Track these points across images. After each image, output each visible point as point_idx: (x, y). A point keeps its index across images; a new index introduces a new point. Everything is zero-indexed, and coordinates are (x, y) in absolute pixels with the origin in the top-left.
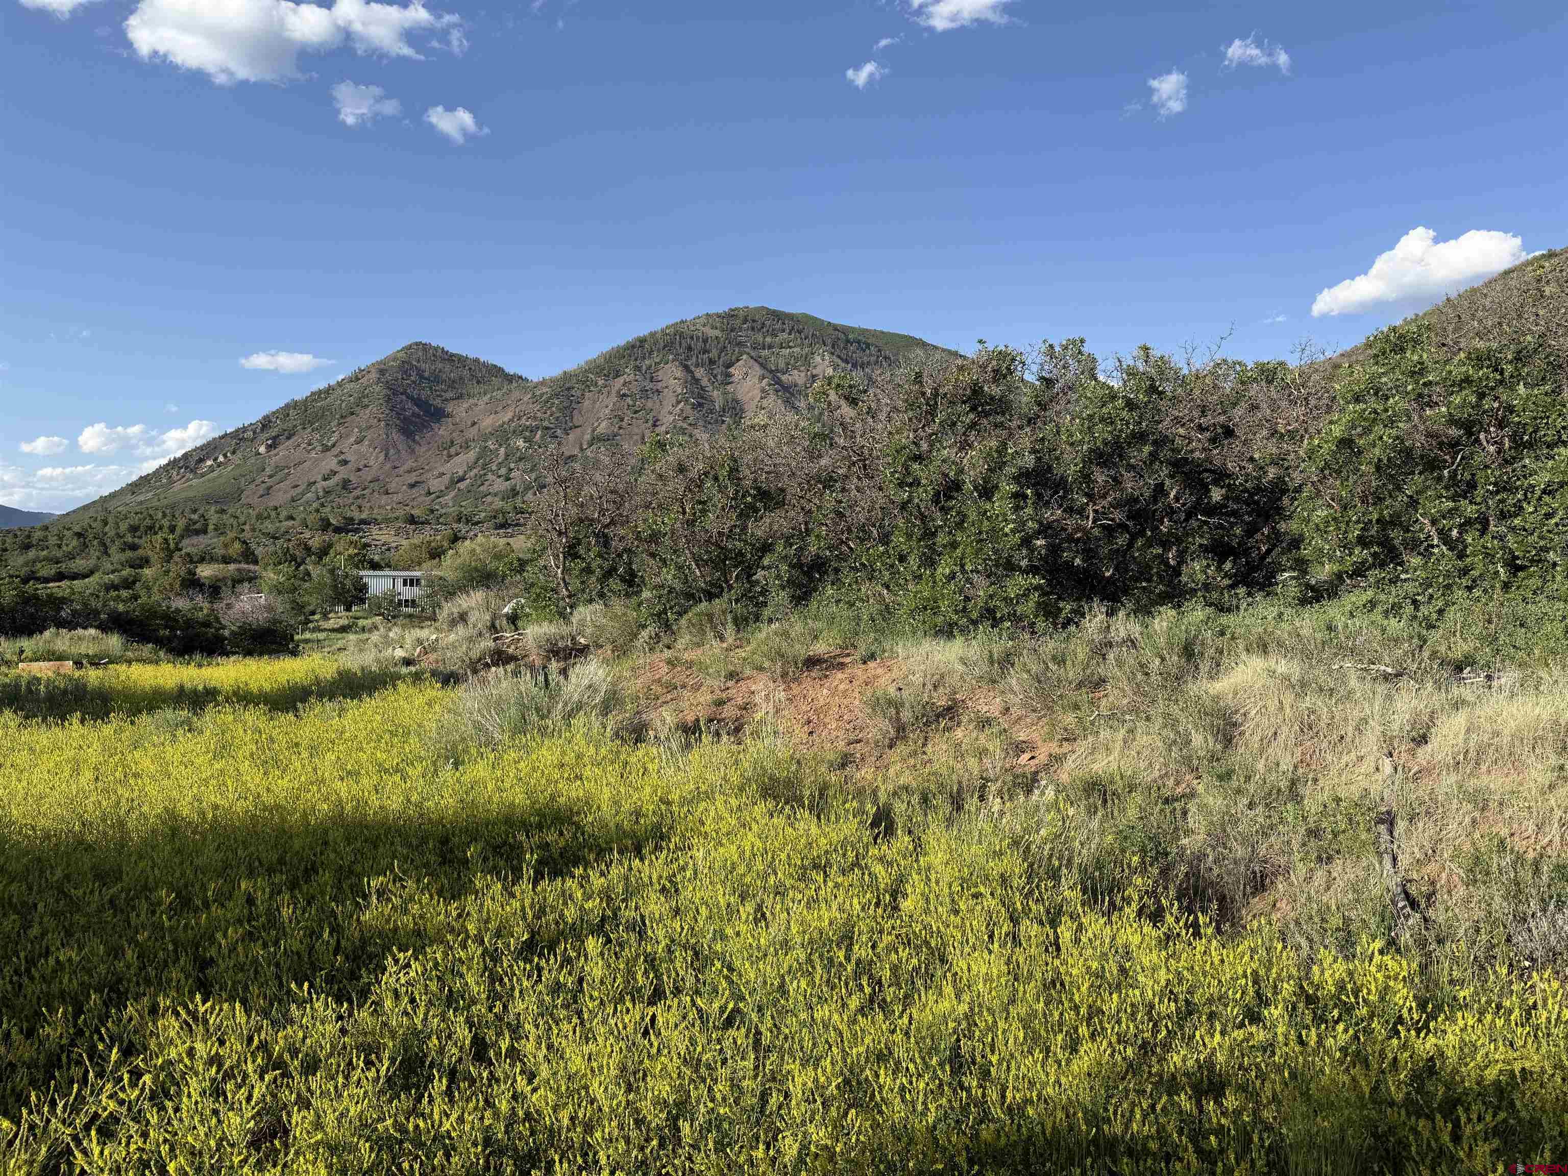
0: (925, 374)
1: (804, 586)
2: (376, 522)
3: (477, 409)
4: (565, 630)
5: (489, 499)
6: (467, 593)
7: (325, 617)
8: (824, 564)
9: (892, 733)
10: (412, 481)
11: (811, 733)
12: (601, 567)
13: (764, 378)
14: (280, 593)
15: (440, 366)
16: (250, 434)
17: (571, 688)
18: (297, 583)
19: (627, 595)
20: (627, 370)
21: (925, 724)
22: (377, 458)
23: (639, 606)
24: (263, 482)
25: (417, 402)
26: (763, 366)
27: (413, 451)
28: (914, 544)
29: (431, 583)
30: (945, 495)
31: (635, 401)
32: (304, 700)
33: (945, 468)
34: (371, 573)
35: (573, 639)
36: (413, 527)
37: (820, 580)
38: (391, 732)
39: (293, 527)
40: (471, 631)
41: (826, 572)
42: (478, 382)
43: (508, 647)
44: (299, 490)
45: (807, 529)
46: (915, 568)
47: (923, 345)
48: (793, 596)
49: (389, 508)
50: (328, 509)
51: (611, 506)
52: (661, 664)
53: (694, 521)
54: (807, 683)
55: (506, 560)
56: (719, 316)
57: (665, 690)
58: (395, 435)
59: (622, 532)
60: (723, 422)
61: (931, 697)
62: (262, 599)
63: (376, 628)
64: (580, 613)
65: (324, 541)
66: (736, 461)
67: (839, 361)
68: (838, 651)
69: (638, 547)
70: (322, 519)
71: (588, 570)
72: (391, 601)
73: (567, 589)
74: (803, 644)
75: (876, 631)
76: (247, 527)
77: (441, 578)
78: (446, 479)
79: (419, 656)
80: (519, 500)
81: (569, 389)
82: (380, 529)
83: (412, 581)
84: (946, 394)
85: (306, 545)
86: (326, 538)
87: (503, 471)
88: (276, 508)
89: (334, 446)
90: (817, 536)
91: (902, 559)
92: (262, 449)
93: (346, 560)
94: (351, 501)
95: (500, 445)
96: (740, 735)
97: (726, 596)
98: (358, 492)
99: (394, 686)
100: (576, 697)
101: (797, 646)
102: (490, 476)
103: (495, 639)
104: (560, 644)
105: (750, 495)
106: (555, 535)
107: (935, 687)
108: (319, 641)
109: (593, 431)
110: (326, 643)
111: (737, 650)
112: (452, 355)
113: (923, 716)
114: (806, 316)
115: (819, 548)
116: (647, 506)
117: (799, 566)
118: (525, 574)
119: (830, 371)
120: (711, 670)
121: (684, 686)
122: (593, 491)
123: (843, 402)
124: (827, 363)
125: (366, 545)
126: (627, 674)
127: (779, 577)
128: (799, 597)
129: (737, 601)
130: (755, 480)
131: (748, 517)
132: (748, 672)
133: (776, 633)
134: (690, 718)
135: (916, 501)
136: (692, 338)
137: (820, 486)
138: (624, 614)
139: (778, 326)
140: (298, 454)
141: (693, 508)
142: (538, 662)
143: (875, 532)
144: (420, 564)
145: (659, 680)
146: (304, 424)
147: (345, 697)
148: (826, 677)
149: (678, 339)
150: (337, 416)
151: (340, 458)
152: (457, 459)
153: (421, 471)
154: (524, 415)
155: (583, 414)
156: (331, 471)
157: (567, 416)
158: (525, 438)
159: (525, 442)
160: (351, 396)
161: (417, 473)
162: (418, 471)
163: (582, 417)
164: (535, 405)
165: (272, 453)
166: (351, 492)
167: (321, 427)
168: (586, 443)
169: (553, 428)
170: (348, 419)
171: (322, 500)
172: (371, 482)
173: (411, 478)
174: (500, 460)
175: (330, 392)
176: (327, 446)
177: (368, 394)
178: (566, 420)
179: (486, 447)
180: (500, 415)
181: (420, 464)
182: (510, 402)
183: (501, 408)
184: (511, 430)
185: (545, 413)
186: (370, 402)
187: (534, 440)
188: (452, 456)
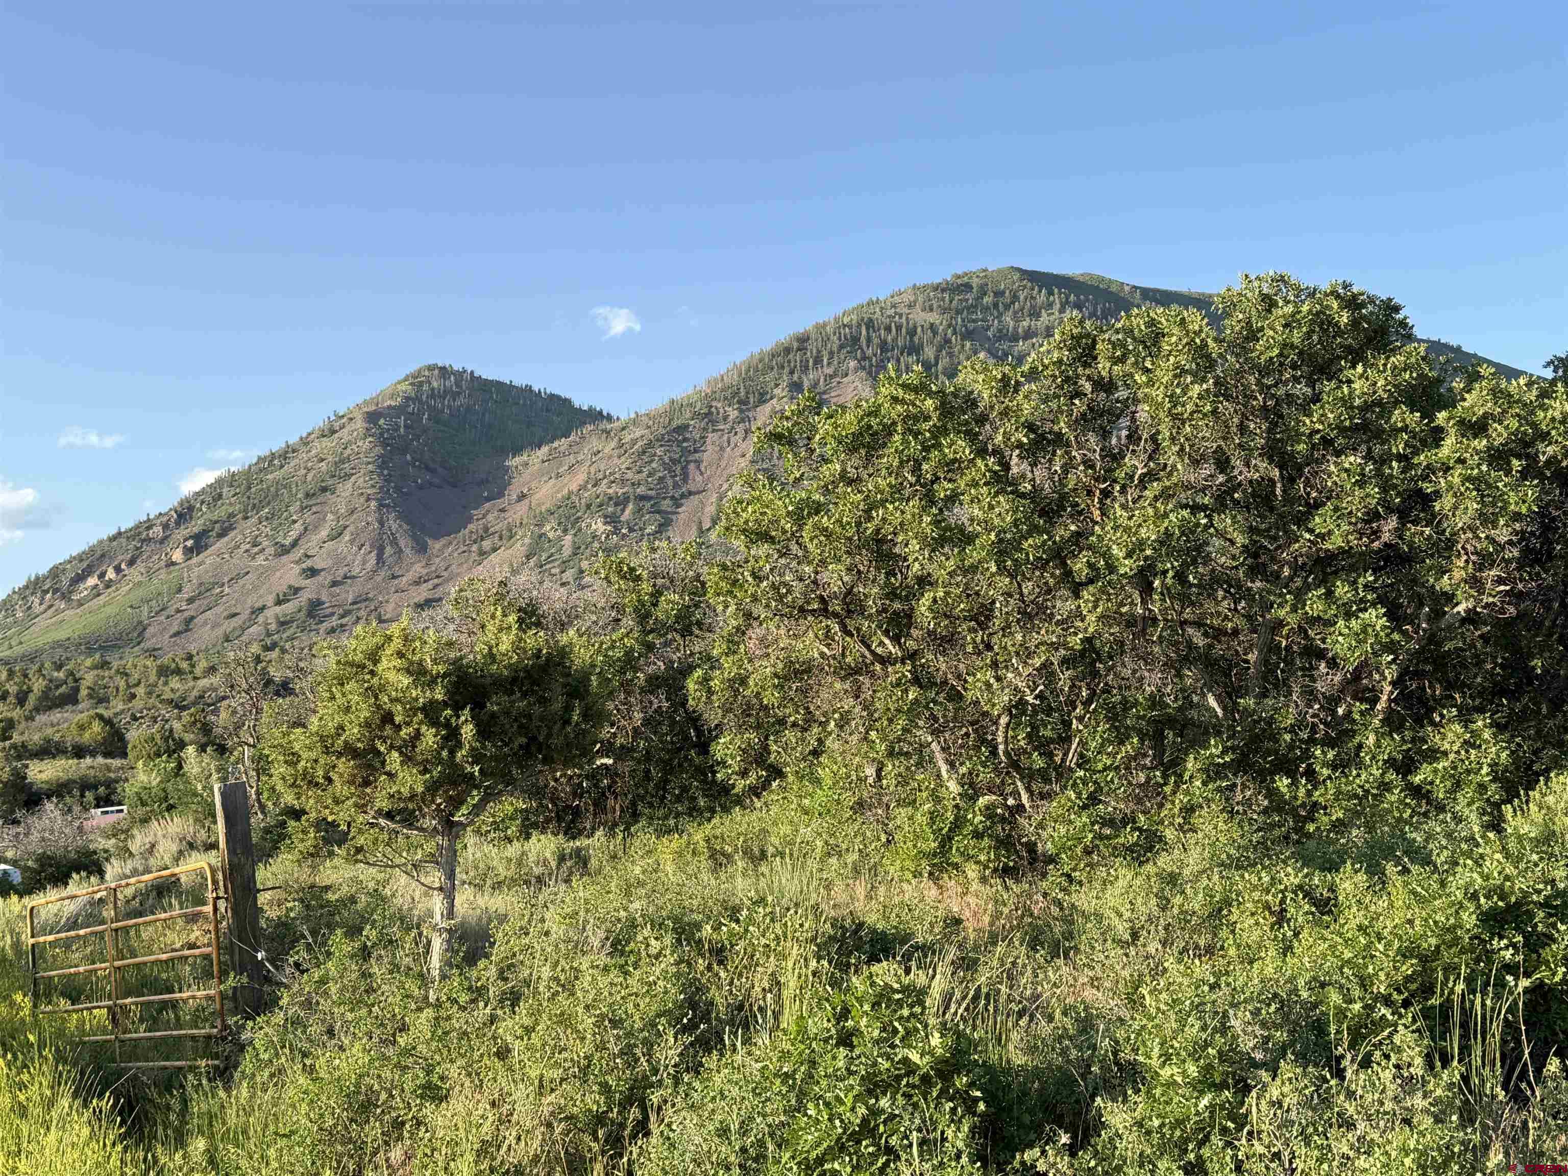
3: (527, 472)
10: (420, 599)
15: (468, 402)
16: (157, 531)
20: (777, 391)
22: (365, 562)
24: (178, 611)
27: (423, 548)
39: (211, 689)
44: (236, 622)
56: (935, 288)
58: (393, 524)
76: (140, 691)
81: (679, 429)
88: (192, 656)
89: (295, 544)
92: (177, 555)
95: (565, 531)
98: (334, 622)
136: (888, 329)
139: (1041, 299)
140: (239, 561)
146: (246, 511)
149: (864, 332)
150: (299, 496)
151: (304, 566)
152: (494, 558)
153: (436, 581)
154: (605, 477)
155: (703, 469)
156: (290, 587)
157: (676, 476)
158: (606, 517)
159: (605, 523)
160: (322, 460)
161: (430, 584)
162: (431, 582)
163: (702, 474)
164: (623, 459)
165: (195, 560)
166: (323, 622)
167: (273, 515)
168: (709, 519)
169: (653, 497)
170: (317, 500)
171: (275, 637)
172: (354, 603)
173: (419, 594)
174: (565, 557)
175: (289, 455)
176: (283, 546)
177: (349, 455)
178: (676, 483)
179: (541, 535)
180: (564, 480)
181: (434, 569)
182: (581, 457)
183: (566, 467)
184: (583, 504)
185: (640, 472)
186: (353, 469)
187: (622, 519)
188: (485, 553)
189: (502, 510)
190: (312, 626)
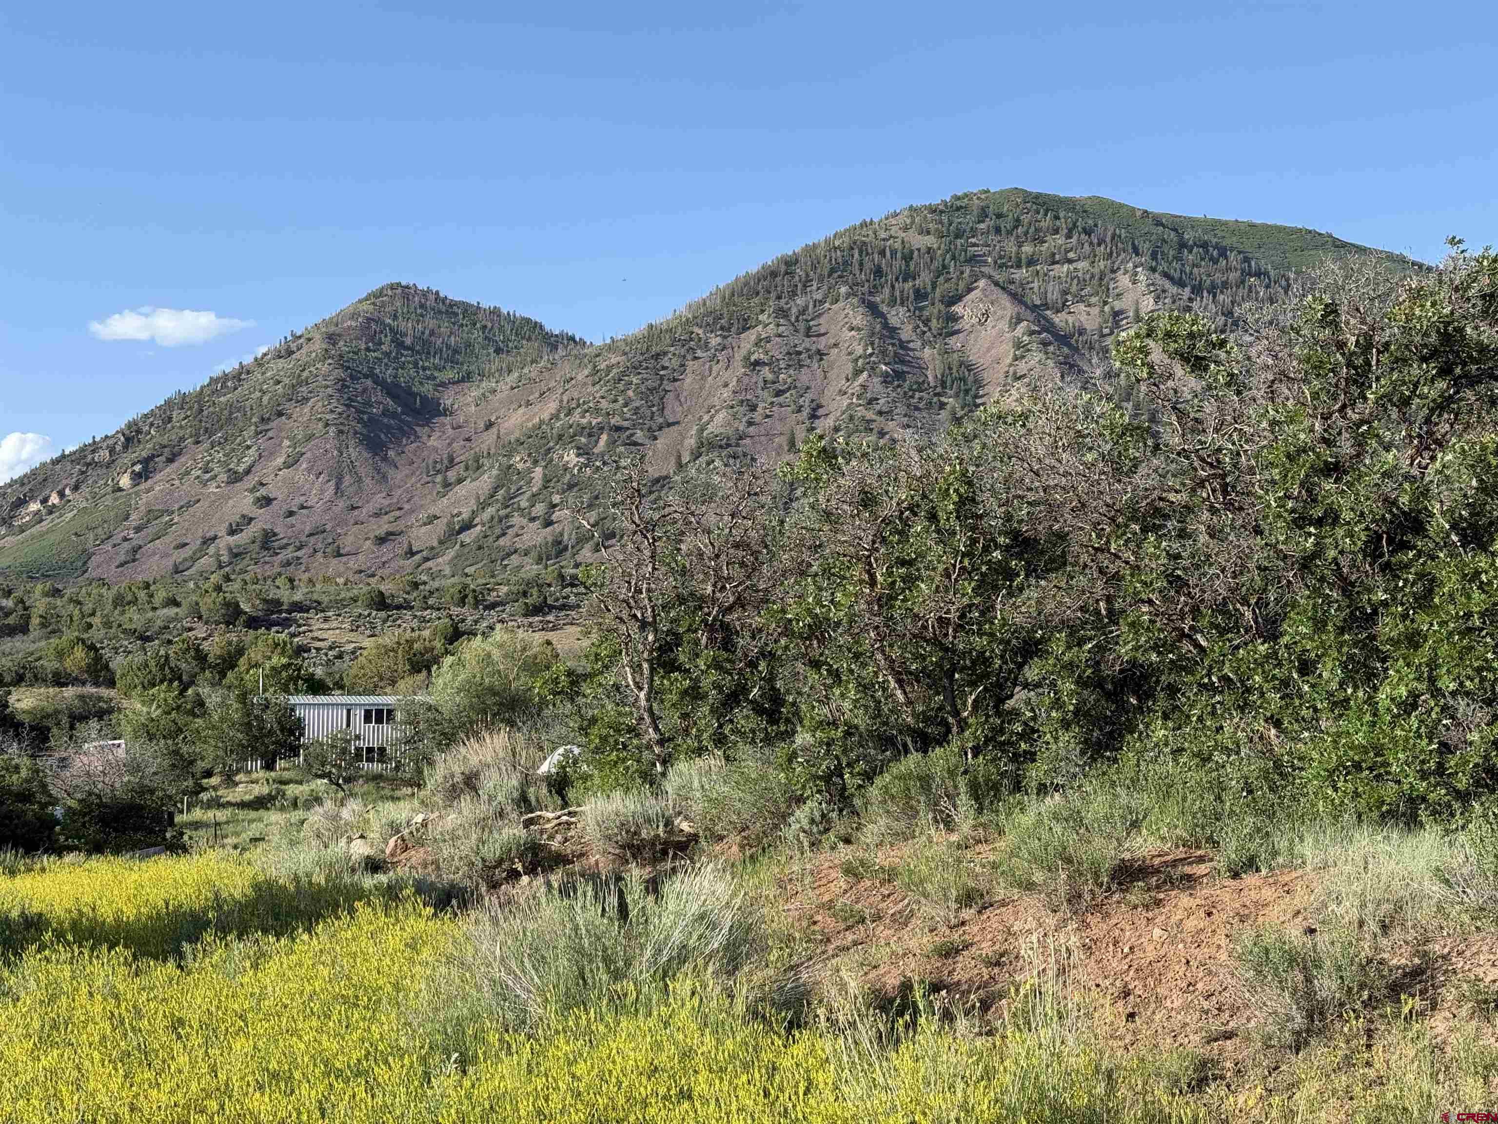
0: (1343, 309)
1: (1107, 720)
2: (318, 606)
3: (495, 399)
4: (653, 806)
5: (515, 560)
7: (229, 781)
8: (1145, 677)
9: (1299, 1021)
10: (381, 532)
11: (1131, 1016)
12: (717, 686)
13: (1019, 320)
14: (151, 737)
15: (431, 323)
16: (103, 455)
17: (667, 920)
18: (181, 720)
19: (768, 740)
20: (763, 317)
21: (1365, 1004)
22: (322, 491)
23: (790, 761)
24: (125, 539)
25: (392, 390)
26: (1016, 297)
27: (384, 477)
28: (1330, 637)
29: (412, 720)
30: (1390, 542)
31: (777, 373)
32: (194, 938)
33: (1389, 486)
34: (310, 699)
35: (668, 823)
36: (383, 614)
37: (1140, 709)
38: (345, 999)
39: (176, 619)
40: (483, 809)
41: (1150, 695)
42: (498, 351)
43: (551, 837)
44: (187, 552)
45: (1110, 612)
46: (1334, 686)
47: (1340, 246)
48: (1086, 741)
49: (341, 581)
50: (236, 586)
51: (737, 572)
52: (834, 874)
53: (892, 598)
54: (1120, 916)
55: (547, 675)
56: (933, 210)
57: (843, 926)
58: (354, 451)
59: (757, 621)
60: (942, 406)
61: (1377, 949)
62: (121, 749)
63: (318, 800)
64: (680, 775)
65: (230, 643)
66: (970, 484)
67: (1167, 285)
68: (1181, 853)
69: (786, 648)
70: (227, 604)
71: (694, 694)
72: (344, 751)
73: (656, 729)
74: (1110, 837)
75: (1258, 813)
76: (96, 621)
77: (430, 708)
78: (441, 526)
79: (392, 855)
80: (566, 561)
81: (657, 356)
82: (326, 620)
83: (379, 712)
84: (1387, 345)
85: (197, 650)
86: (233, 637)
87: (540, 509)
88: (147, 586)
89: (248, 472)
90: (1132, 625)
91: (1306, 668)
92: (125, 481)
93: (266, 676)
94: (277, 570)
95: (536, 462)
96: (990, 1016)
97: (955, 745)
98: (288, 554)
99: (352, 911)
100: (677, 936)
101: (1098, 842)
102: (517, 520)
103: (528, 823)
104: (644, 834)
105: (997, 546)
106: (634, 629)
107: (1385, 928)
108: (217, 824)
109: (702, 430)
110: (230, 828)
111: (979, 848)
112: (453, 304)
113: (1362, 986)
114: (1100, 202)
115: (1136, 649)
116: (802, 572)
117: (1097, 682)
118: (580, 700)
119: (1148, 304)
120: (929, 887)
121: (878, 917)
122: (702, 542)
123: (1179, 370)
124: (1142, 287)
125: (301, 650)
126: (771, 892)
127: (1057, 704)
128: (1099, 742)
129: (976, 753)
130: (1009, 518)
131: (996, 588)
132: (1001, 892)
133: (1056, 817)
134: (892, 981)
135: (1332, 553)
136: (882, 253)
137: (1136, 528)
138: (763, 777)
139: (1046, 223)
140: (188, 488)
141: (890, 574)
142: (605, 867)
143: (1248, 615)
144: (393, 682)
145: (830, 906)
146: (197, 435)
147: (265, 931)
148: (1158, 903)
149: (856, 256)
150: (254, 420)
151: (258, 494)
152: (460, 491)
153: (398, 513)
154: (578, 406)
155: (683, 400)
156: (243, 516)
157: (653, 406)
158: (578, 448)
159: (578, 455)
160: (279, 382)
161: (390, 517)
162: (393, 514)
163: (681, 405)
164: (597, 387)
165: (143, 486)
166: (277, 554)
167: (226, 440)
168: (688, 453)
169: (628, 429)
170: (272, 425)
171: (227, 569)
172: (311, 535)
173: (380, 526)
174: (534, 490)
175: (243, 376)
176: (236, 473)
177: (307, 378)
178: (653, 413)
179: (510, 467)
180: (535, 409)
181: (395, 500)
182: (552, 384)
183: (537, 395)
184: (555, 435)
185: (615, 401)
186: (310, 392)
187: (595, 451)
188: (450, 484)
189: (468, 440)
190: (267, 559)
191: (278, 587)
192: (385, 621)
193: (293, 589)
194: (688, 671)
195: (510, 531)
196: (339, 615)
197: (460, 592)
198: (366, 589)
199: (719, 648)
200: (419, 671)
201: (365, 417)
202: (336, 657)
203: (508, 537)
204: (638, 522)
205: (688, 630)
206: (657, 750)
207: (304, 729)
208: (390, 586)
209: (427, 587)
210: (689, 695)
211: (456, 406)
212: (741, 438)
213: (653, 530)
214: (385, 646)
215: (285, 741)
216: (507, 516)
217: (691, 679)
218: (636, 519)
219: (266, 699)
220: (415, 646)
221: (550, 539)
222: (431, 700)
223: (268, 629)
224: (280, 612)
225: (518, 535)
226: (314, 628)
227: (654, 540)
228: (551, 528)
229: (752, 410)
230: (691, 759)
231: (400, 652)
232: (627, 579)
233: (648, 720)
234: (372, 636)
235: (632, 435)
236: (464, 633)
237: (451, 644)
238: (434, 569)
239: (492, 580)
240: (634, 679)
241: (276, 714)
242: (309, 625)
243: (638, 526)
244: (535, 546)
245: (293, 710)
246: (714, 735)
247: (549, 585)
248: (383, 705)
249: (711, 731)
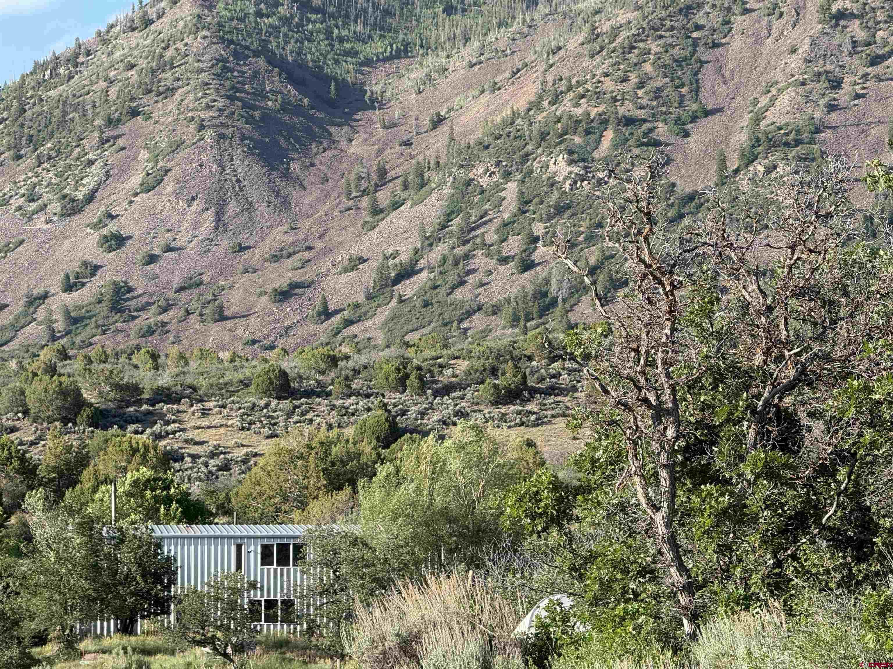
2: (194, 394)
3: (445, 82)
5: (478, 321)
6: (423, 583)
10: (282, 283)
12: (774, 506)
19: (850, 584)
22: (197, 225)
25: (295, 73)
27: (285, 203)
31: (872, 30)
34: (184, 529)
36: (286, 404)
42: (449, 10)
44: (6, 318)
49: (225, 355)
51: (799, 333)
55: (523, 487)
58: (241, 164)
59: (830, 405)
64: (718, 637)
65: (68, 449)
70: (64, 393)
71: (737, 516)
72: (233, 606)
73: (682, 568)
77: (355, 542)
78: (369, 273)
80: (555, 322)
81: (687, 10)
82: (205, 413)
83: (283, 548)
85: (23, 459)
86: (73, 440)
87: (514, 245)
89: (90, 198)
93: (121, 497)
94: (134, 341)
95: (507, 175)
98: (149, 317)
102: (480, 261)
106: (645, 419)
109: (757, 121)
118: (572, 527)
125: (170, 458)
138: (841, 640)
144: (303, 505)
146: (18, 146)
150: (97, 122)
151: (105, 231)
153: (306, 255)
154: (570, 88)
155: (727, 74)
156: (85, 264)
157: (683, 85)
158: (571, 152)
159: (570, 163)
160: (132, 66)
161: (295, 261)
162: (299, 256)
163: (725, 82)
164: (598, 59)
166: (134, 318)
167: (59, 152)
168: (736, 155)
169: (645, 121)
170: (125, 128)
171: (63, 341)
172: (181, 289)
173: (280, 275)
174: (506, 216)
175: (81, 59)
176: (73, 200)
177: (173, 59)
178: (682, 96)
179: (469, 183)
180: (504, 95)
181: (302, 236)
182: (530, 57)
183: (508, 74)
184: (535, 133)
185: (625, 80)
186: (178, 79)
187: (596, 155)
188: (382, 211)
189: (407, 144)
190: (119, 325)
191: (136, 367)
192: (290, 414)
193: (157, 368)
194: (727, 482)
195: (471, 280)
196: (224, 406)
197: (398, 370)
198: (261, 367)
199: (774, 447)
200: (340, 488)
201: (257, 114)
202: (220, 469)
203: (468, 287)
204: (648, 260)
205: (728, 420)
206: (683, 599)
207: (175, 573)
208: (296, 362)
209: (351, 364)
210: (729, 518)
211: (388, 94)
212: (818, 131)
213: (671, 273)
214: (289, 451)
215: (149, 592)
216: (466, 256)
217: (732, 494)
218: (646, 255)
219: (120, 529)
220: (335, 450)
221: (530, 289)
222: (357, 530)
223: (123, 428)
224: (139, 403)
225: (482, 285)
226: (188, 425)
227: (674, 287)
228: (532, 272)
229: (834, 88)
230: (734, 612)
231: (312, 459)
232: (633, 345)
233: (669, 556)
234: (271, 436)
235: (651, 130)
236: (405, 431)
237: (386, 446)
238: (361, 337)
239: (445, 352)
240: (646, 495)
241: (135, 551)
242: (180, 422)
243: (649, 266)
244: (508, 301)
245: (159, 546)
246: (769, 577)
247: (530, 358)
248: (289, 538)
249: (763, 571)
